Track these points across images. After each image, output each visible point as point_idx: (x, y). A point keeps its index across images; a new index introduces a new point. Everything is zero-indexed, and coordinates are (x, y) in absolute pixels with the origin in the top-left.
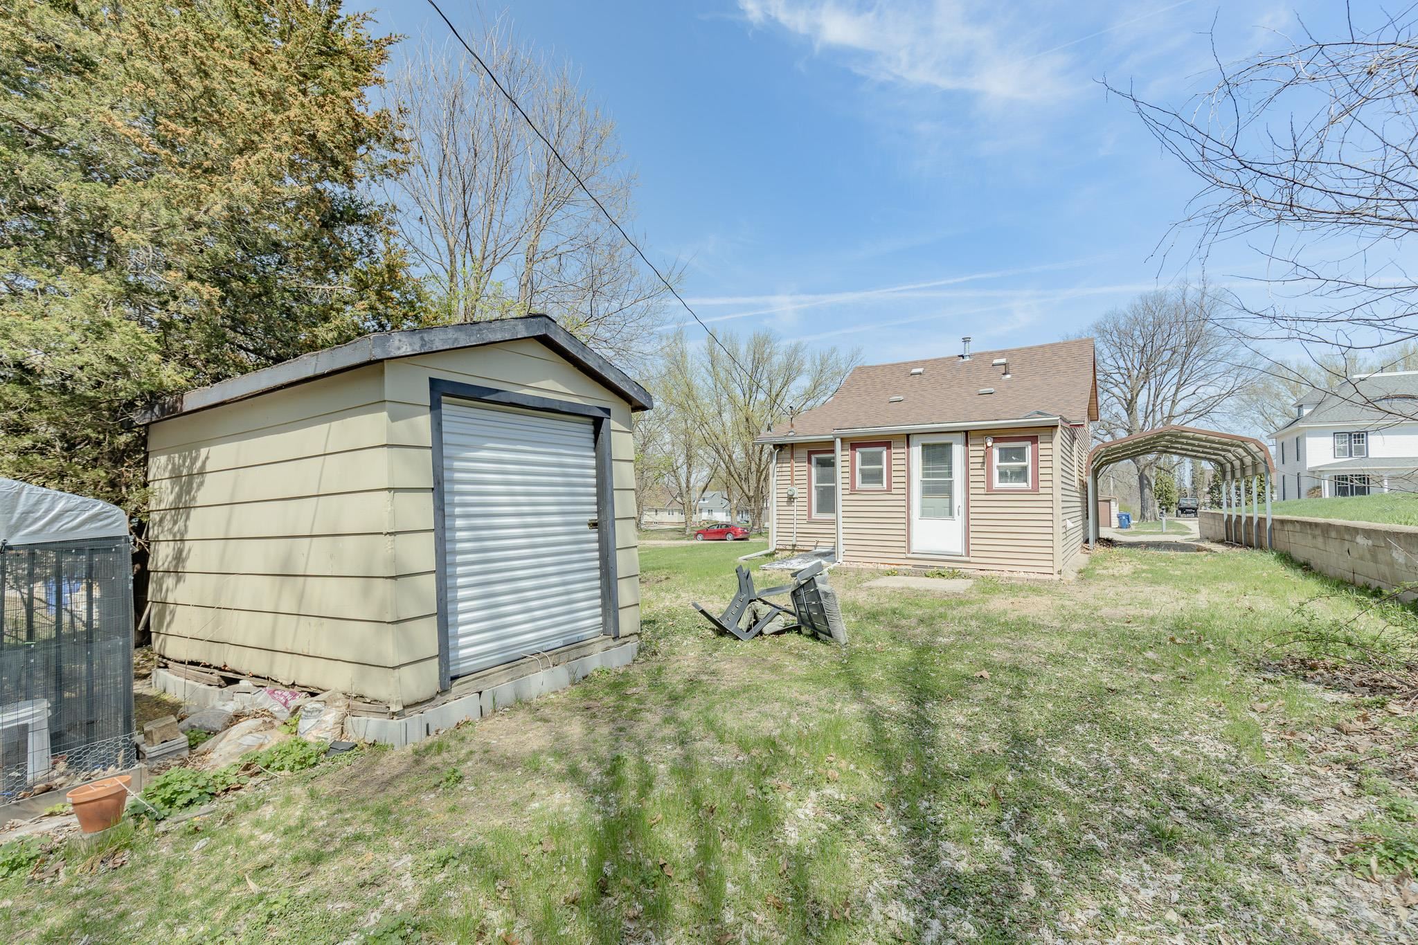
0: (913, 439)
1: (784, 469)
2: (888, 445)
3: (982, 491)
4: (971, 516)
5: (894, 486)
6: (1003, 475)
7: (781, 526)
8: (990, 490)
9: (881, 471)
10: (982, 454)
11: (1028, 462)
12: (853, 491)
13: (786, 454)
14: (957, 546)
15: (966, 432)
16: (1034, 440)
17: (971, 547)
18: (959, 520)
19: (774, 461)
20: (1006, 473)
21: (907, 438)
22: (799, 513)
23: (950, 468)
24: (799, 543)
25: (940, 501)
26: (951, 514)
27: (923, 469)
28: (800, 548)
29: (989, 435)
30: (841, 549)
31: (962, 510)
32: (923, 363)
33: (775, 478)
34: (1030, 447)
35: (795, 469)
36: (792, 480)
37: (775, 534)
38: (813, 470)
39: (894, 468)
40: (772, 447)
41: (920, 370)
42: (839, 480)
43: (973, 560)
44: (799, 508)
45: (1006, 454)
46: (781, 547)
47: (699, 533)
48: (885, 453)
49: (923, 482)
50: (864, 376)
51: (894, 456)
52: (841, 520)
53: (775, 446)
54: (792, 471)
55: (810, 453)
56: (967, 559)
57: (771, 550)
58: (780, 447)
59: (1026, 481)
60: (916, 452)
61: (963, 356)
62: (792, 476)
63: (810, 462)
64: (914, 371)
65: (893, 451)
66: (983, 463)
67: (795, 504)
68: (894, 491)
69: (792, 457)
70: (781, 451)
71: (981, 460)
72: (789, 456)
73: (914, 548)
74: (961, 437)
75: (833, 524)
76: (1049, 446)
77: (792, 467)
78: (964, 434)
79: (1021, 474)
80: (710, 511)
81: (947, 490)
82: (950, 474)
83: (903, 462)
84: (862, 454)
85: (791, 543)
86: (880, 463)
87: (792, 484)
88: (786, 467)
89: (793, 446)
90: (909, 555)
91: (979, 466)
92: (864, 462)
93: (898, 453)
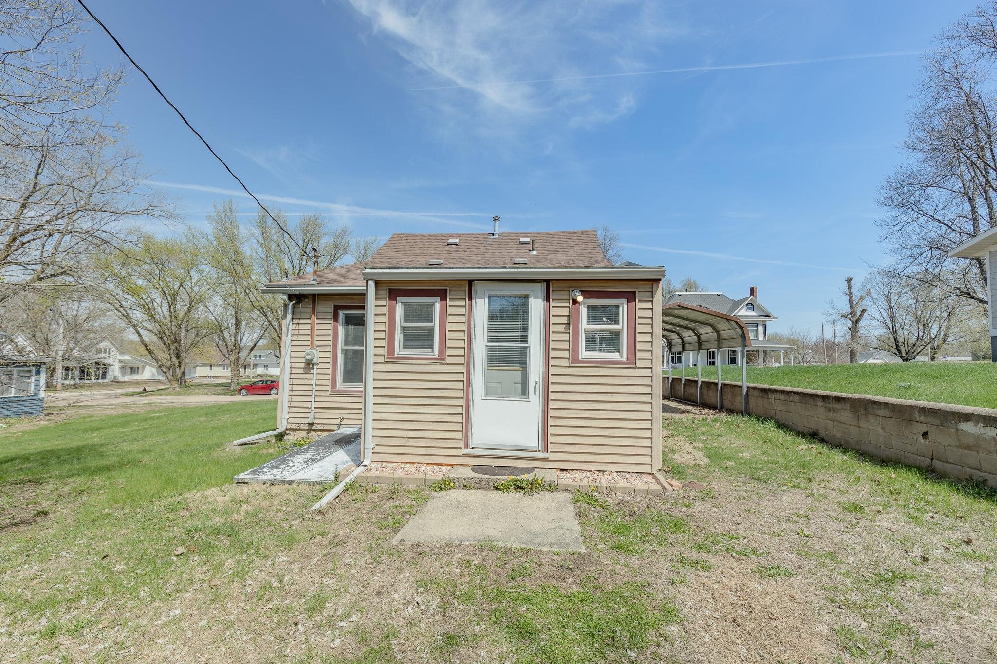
0: (477, 288)
1: (301, 327)
2: (442, 295)
3: (565, 363)
4: (552, 396)
5: (449, 352)
6: (591, 342)
7: (294, 399)
8: (575, 361)
9: (431, 330)
10: (566, 312)
11: (622, 326)
12: (391, 358)
13: (305, 307)
14: (531, 438)
15: (548, 282)
16: (631, 297)
17: (551, 439)
18: (535, 400)
19: (289, 316)
20: (594, 339)
21: (469, 286)
22: (319, 382)
23: (525, 330)
24: (317, 421)
25: (513, 375)
26: (524, 392)
27: (490, 330)
28: (319, 427)
29: (577, 288)
30: (370, 433)
31: (540, 387)
32: (459, 236)
33: (290, 337)
34: (625, 306)
35: (317, 327)
36: (312, 341)
37: (286, 409)
38: (341, 329)
39: (449, 327)
40: (285, 297)
41: (457, 241)
42: (371, 342)
43: (552, 456)
44: (319, 377)
45: (595, 313)
46: (294, 426)
47: (243, 388)
48: (437, 305)
49: (490, 348)
50: (404, 242)
51: (450, 311)
52: (370, 392)
53: (291, 297)
54: (312, 329)
55: (337, 308)
56: (544, 455)
57: (280, 430)
58: (297, 298)
59: (618, 350)
60: (481, 306)
61: (493, 234)
62: (312, 335)
63: (336, 319)
64: (450, 241)
65: (450, 303)
66: (568, 324)
67: (315, 371)
68: (448, 360)
69: (313, 312)
70: (298, 303)
71: (564, 320)
72: (309, 310)
73: (475, 441)
74: (540, 288)
75: (360, 396)
76: (648, 305)
77: (312, 325)
78: (544, 284)
79: (612, 341)
80: (266, 367)
81: (522, 359)
82: (524, 339)
83: (462, 319)
84: (405, 305)
85: (306, 421)
86: (430, 319)
87: (312, 346)
88: (305, 325)
89: (314, 298)
90: (468, 451)
91: (562, 328)
92: (407, 318)
93: (455, 306)
